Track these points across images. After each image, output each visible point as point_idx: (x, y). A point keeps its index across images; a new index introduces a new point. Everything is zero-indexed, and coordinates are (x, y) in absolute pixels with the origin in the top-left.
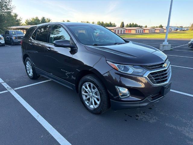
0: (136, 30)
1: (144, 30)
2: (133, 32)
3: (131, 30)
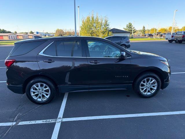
0: (9, 36)
1: (18, 36)
2: (6, 38)
3: (2, 36)
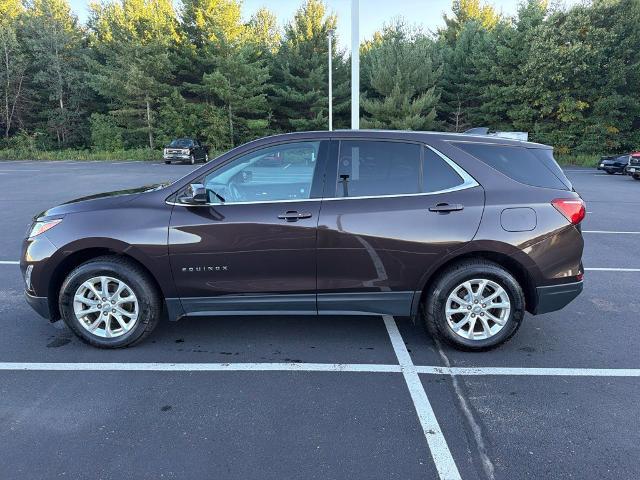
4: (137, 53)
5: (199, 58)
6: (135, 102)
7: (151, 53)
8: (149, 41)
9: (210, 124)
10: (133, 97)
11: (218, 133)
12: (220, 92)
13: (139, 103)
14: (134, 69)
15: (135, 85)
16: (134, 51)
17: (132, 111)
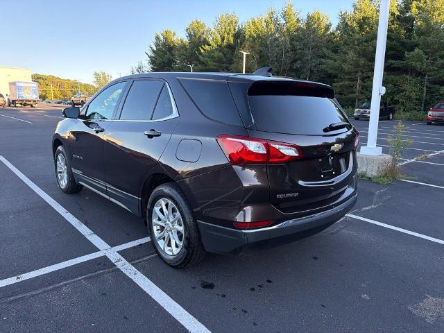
4: (356, 42)
5: (406, 41)
6: (350, 77)
7: (366, 41)
8: (367, 32)
9: (402, 91)
10: (349, 73)
11: (409, 98)
12: (418, 65)
13: (353, 77)
14: (351, 54)
15: (351, 65)
16: (354, 41)
17: (347, 83)
